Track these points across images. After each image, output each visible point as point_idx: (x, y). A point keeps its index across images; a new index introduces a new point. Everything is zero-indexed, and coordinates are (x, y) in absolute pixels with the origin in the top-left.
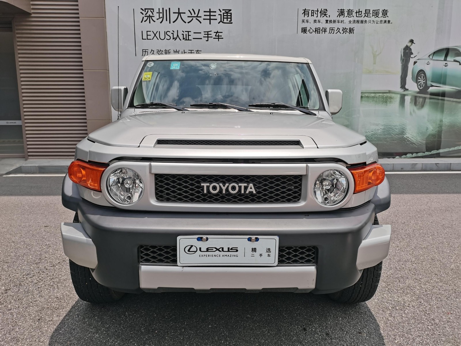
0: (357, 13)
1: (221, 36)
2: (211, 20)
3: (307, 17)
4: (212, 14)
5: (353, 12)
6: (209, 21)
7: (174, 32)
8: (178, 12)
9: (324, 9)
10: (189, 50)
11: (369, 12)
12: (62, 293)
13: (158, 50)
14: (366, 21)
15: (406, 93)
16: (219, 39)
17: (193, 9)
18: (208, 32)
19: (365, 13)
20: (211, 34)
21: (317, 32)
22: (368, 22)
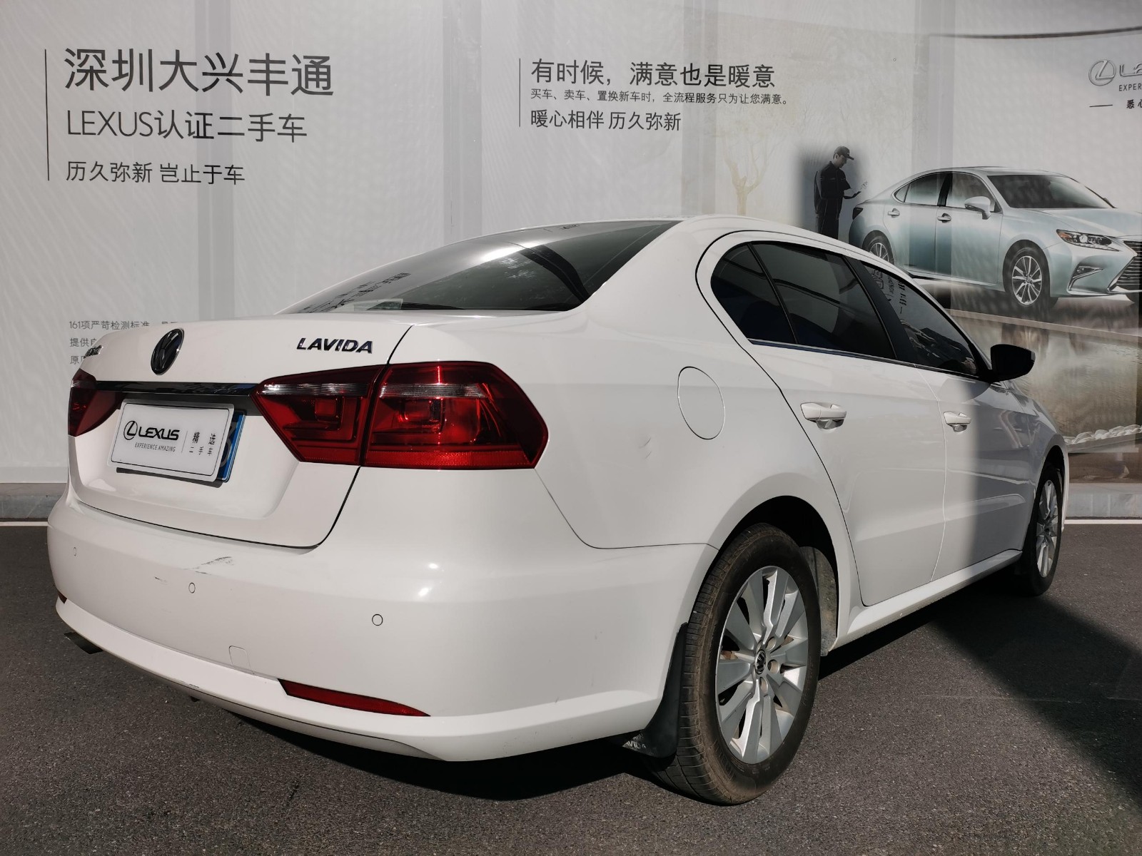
0: (685, 73)
1: (301, 128)
2: (271, 85)
3: (547, 81)
4: (273, 67)
5: (676, 70)
6: (265, 85)
7: (162, 114)
8: (174, 59)
9: (592, 63)
10: (206, 166)
11: (719, 71)
13: (116, 164)
14: (711, 97)
16: (295, 136)
17: (218, 55)
18: (261, 116)
19: (708, 74)
20: (271, 123)
21: (575, 124)
22: (718, 100)
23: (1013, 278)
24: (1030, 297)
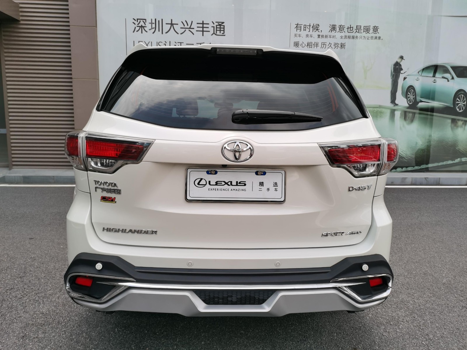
0: (348, 28)
2: (204, 32)
3: (300, 31)
4: (205, 26)
5: (345, 27)
6: (202, 32)
7: (166, 42)
8: (170, 23)
9: (316, 24)
11: (360, 28)
12: (48, 308)
14: (357, 37)
15: (396, 107)
17: (186, 21)
18: (201, 43)
19: (356, 29)
21: (309, 46)
22: (359, 38)
23: (456, 102)
24: (461, 109)
